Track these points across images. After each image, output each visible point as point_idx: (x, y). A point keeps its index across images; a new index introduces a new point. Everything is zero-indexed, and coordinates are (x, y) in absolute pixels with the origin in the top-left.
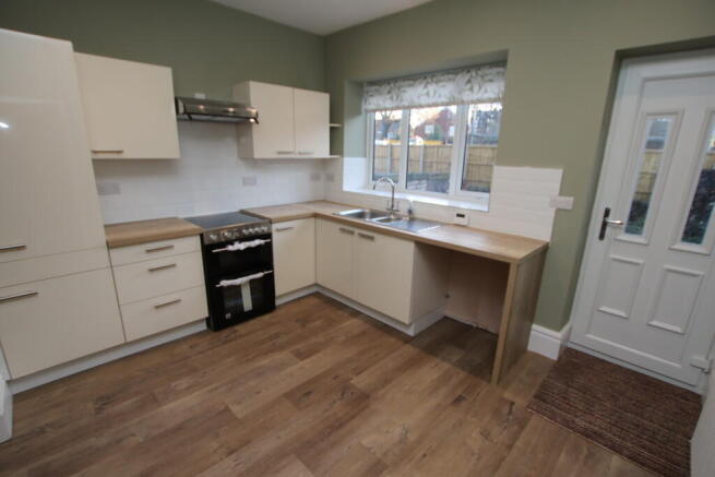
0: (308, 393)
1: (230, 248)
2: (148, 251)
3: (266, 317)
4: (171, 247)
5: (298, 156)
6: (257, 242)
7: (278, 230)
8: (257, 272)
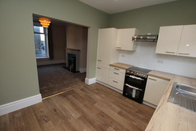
0: (103, 116)
1: (131, 76)
2: (115, 69)
3: (136, 103)
4: (119, 70)
5: (178, 55)
6: (139, 78)
7: (149, 79)
8: (137, 88)
